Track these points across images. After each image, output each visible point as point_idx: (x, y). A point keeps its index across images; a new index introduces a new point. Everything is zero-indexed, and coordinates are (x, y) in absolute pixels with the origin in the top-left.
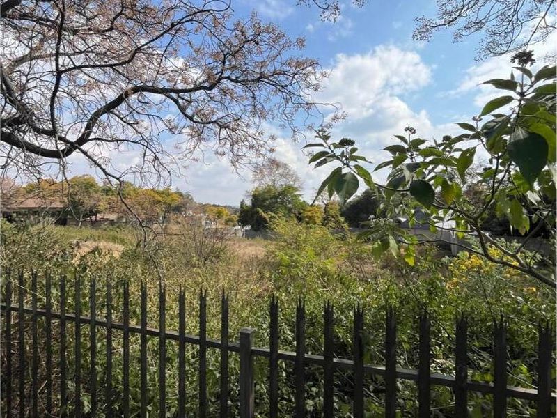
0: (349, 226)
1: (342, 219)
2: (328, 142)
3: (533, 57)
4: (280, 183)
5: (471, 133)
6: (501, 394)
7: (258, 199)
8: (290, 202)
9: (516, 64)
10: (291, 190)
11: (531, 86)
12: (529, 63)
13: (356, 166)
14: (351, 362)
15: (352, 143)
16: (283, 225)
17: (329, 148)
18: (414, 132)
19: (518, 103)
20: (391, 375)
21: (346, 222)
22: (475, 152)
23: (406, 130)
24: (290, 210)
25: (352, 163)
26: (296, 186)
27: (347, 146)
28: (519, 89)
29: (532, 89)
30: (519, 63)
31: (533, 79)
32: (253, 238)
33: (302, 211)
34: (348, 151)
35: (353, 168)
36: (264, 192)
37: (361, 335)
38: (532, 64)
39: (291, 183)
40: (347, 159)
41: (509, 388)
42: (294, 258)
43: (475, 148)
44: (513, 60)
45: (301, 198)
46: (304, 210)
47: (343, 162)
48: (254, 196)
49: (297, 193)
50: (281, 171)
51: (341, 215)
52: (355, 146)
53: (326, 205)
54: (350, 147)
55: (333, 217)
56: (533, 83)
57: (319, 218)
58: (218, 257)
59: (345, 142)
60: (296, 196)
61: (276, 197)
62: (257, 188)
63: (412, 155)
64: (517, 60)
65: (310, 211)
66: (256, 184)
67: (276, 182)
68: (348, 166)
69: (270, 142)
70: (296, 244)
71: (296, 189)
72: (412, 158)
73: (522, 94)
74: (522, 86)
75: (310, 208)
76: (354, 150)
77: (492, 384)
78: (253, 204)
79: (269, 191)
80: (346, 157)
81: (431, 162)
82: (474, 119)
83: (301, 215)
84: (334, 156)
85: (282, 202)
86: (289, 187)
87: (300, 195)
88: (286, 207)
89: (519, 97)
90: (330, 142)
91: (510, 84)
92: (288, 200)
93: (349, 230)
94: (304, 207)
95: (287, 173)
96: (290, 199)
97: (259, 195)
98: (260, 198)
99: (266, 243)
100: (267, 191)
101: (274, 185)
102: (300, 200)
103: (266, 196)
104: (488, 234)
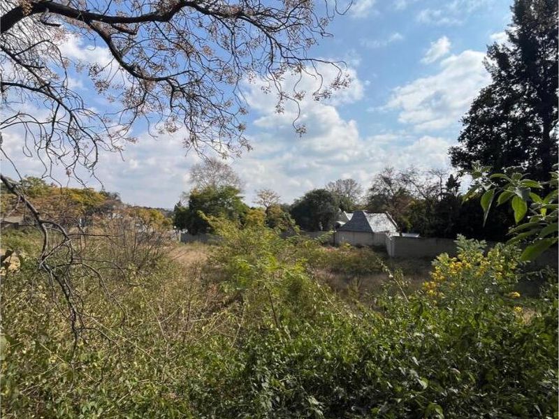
0: (300, 228)
1: (293, 222)
4: (220, 184)
7: (195, 200)
8: (230, 205)
10: (232, 192)
16: (226, 229)
21: (296, 224)
24: (230, 213)
26: (237, 188)
32: (191, 242)
33: (243, 214)
36: (204, 194)
39: (233, 185)
45: (242, 200)
46: (245, 213)
48: (192, 197)
49: (238, 195)
50: (221, 172)
51: (292, 218)
53: (268, 208)
57: (261, 221)
60: (237, 198)
61: (216, 199)
62: (195, 189)
65: (252, 214)
66: (194, 185)
67: (216, 184)
71: (238, 192)
75: (252, 211)
78: (190, 206)
79: (209, 193)
83: (242, 217)
85: (223, 205)
86: (231, 189)
87: (242, 198)
88: (226, 209)
92: (228, 202)
93: (300, 233)
94: (245, 210)
95: (228, 175)
96: (231, 202)
97: (197, 197)
98: (199, 199)
99: (206, 247)
100: (207, 192)
101: (214, 187)
102: (241, 202)
103: (206, 197)
104: (417, 236)
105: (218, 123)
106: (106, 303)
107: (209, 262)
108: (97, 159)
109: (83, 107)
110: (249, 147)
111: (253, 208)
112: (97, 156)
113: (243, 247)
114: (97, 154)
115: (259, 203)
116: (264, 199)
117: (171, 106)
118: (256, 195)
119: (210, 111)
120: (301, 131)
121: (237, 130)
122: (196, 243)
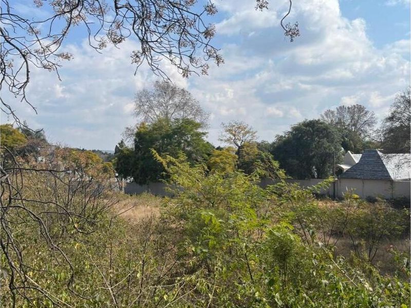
0: (286, 174)
1: (276, 164)
4: (176, 115)
7: (143, 138)
8: (189, 145)
10: (189, 127)
21: (281, 167)
26: (198, 121)
32: (139, 193)
33: (206, 156)
36: (154, 129)
39: (191, 117)
45: (204, 138)
46: (209, 155)
48: (138, 135)
49: (200, 130)
50: (177, 100)
51: (275, 159)
53: (240, 147)
55: (263, 160)
57: (230, 165)
60: (198, 135)
61: (169, 136)
62: (143, 124)
65: (218, 156)
66: (141, 118)
67: (169, 115)
71: (198, 126)
75: (218, 152)
78: (137, 146)
79: (160, 128)
85: (179, 144)
86: (188, 122)
87: (204, 134)
92: (186, 141)
93: (287, 180)
94: (208, 151)
95: (185, 104)
96: (189, 139)
97: (145, 134)
98: (147, 137)
99: (158, 200)
100: (157, 127)
101: (167, 120)
102: (203, 140)
103: (156, 134)
105: (177, 28)
106: (41, 264)
107: (163, 220)
108: (28, 78)
109: (8, 11)
110: (218, 59)
111: (219, 148)
112: (28, 75)
113: (208, 199)
114: (28, 71)
115: (228, 140)
116: (234, 135)
117: (117, 8)
118: (223, 130)
119: (166, 12)
120: (292, 33)
121: (202, 36)
122: (145, 194)
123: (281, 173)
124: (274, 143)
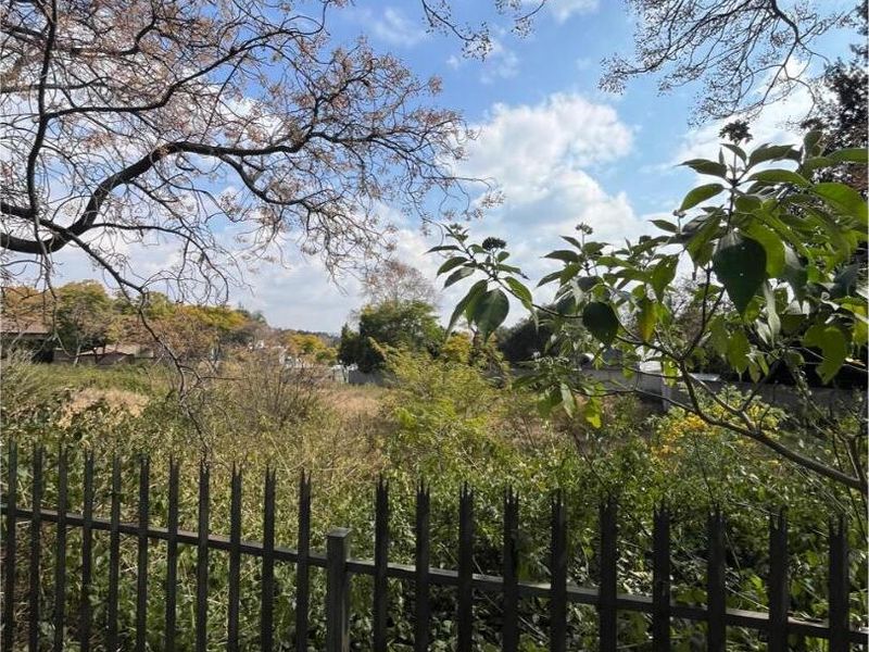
0: (510, 366)
2: (465, 242)
3: (749, 132)
4: (406, 297)
5: (671, 234)
6: (718, 621)
7: (369, 323)
8: (419, 329)
9: (727, 139)
10: (421, 309)
11: (745, 172)
12: (745, 139)
13: (508, 280)
14: (499, 579)
15: (502, 244)
16: (407, 365)
17: (467, 252)
18: (590, 232)
19: (729, 195)
20: (559, 597)
21: (504, 359)
22: (677, 261)
23: (577, 229)
24: (419, 341)
25: (502, 275)
26: (430, 303)
27: (494, 249)
28: (729, 175)
29: (746, 177)
30: (731, 139)
31: (748, 162)
32: (361, 384)
33: (438, 343)
34: (496, 255)
35: (504, 282)
36: (381, 312)
37: (513, 536)
38: (748, 141)
39: (422, 299)
40: (494, 268)
41: (729, 611)
42: (423, 417)
43: (677, 256)
44: (722, 134)
45: (437, 322)
46: (442, 341)
47: (488, 272)
48: (364, 318)
49: (432, 314)
50: (407, 279)
52: (506, 250)
53: (476, 333)
54: (500, 250)
55: (485, 351)
56: (748, 168)
57: (464, 353)
58: (303, 414)
59: (490, 244)
60: (429, 319)
61: (398, 320)
62: (368, 306)
63: (587, 265)
64: (727, 134)
65: (450, 343)
66: (367, 300)
67: (399, 297)
68: (496, 279)
69: (388, 236)
70: (427, 393)
71: (429, 309)
72: (587, 270)
73: (734, 182)
74: (734, 170)
75: (452, 338)
76: (504, 256)
77: (705, 607)
78: (362, 331)
79: (388, 311)
80: (492, 265)
81: (619, 275)
82: (675, 214)
83: (436, 349)
84: (474, 264)
85: (408, 328)
86: (419, 305)
87: (437, 318)
88: (413, 336)
89: (730, 186)
90: (467, 243)
91: (717, 169)
92: (416, 325)
94: (441, 336)
95: (417, 283)
96: (420, 324)
97: (372, 316)
98: (374, 320)
99: (380, 391)
100: (385, 310)
101: (396, 303)
102: (436, 325)
103: (383, 318)
104: (715, 379)
107: (383, 413)
111: (453, 334)
115: (463, 325)
122: (368, 384)
123: (505, 365)
124: (513, 329)
